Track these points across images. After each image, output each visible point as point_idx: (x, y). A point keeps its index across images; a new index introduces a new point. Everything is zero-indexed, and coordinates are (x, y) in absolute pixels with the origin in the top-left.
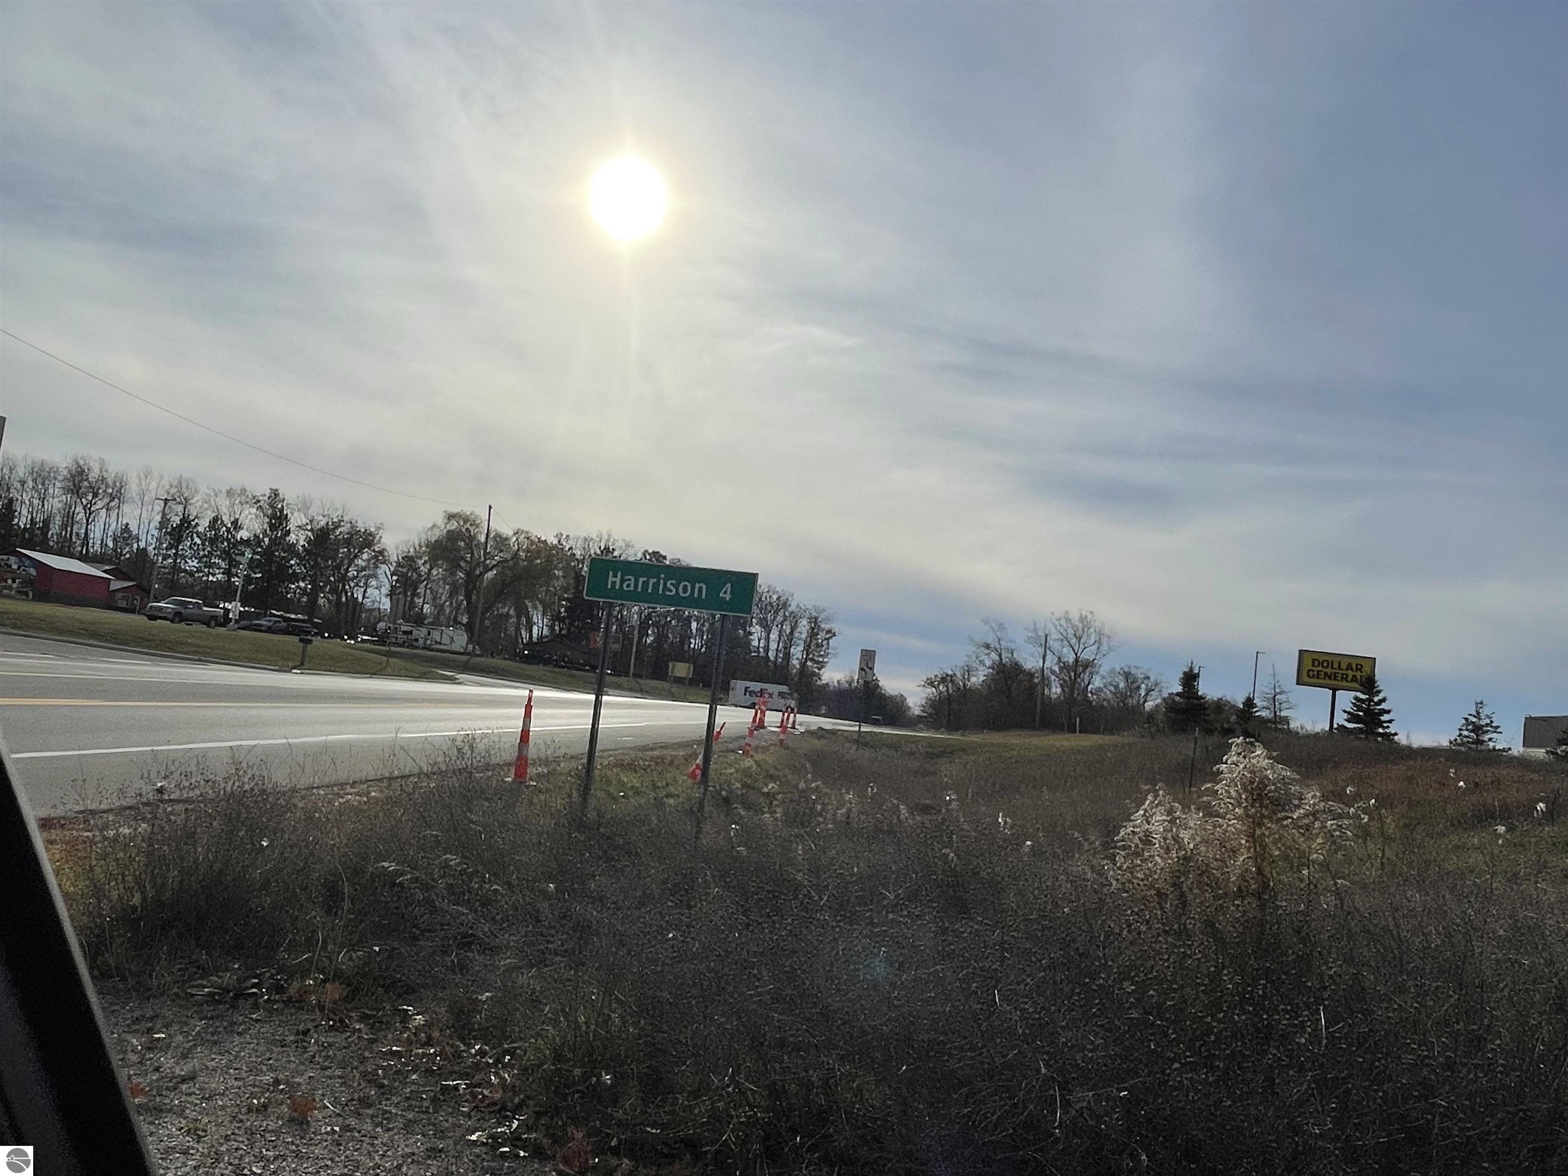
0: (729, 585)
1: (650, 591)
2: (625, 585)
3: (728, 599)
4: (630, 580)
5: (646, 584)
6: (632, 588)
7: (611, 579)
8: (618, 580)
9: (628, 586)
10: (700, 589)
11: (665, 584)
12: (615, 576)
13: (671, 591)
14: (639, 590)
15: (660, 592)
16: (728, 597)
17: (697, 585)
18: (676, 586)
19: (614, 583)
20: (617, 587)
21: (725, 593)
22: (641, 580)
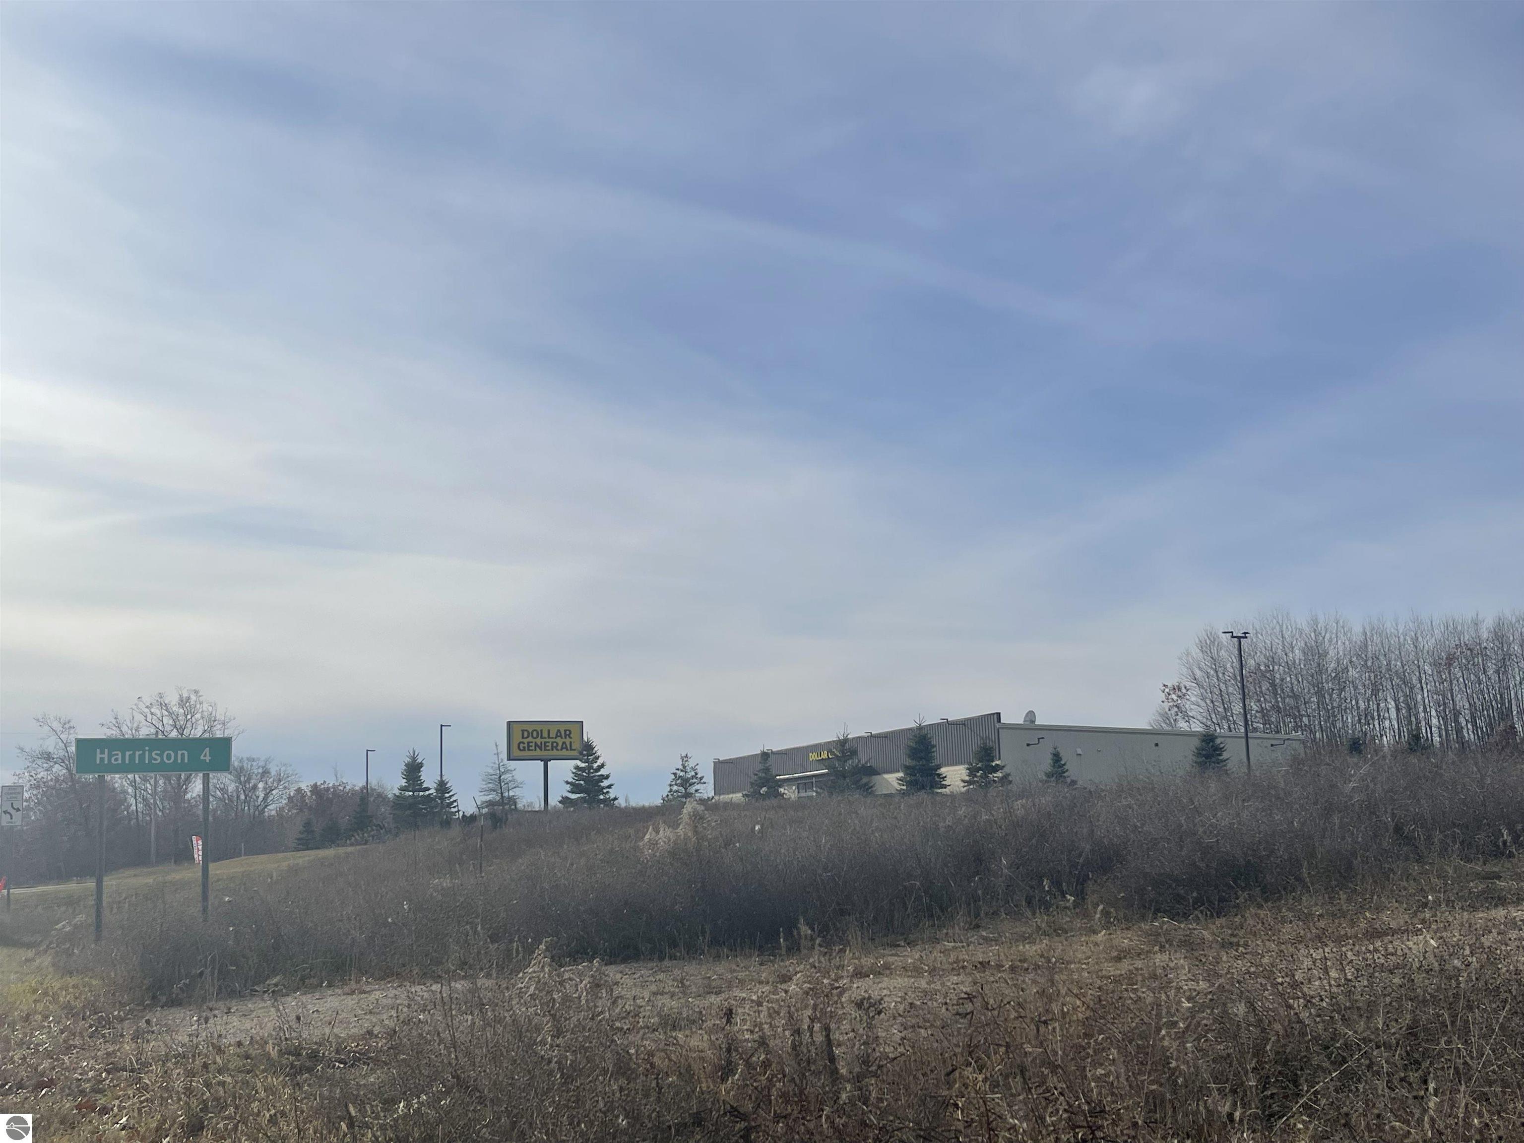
0: (207, 749)
1: (137, 762)
2: (113, 759)
3: (208, 761)
4: (117, 755)
5: (132, 757)
6: (120, 762)
7: (99, 756)
8: (106, 756)
9: (116, 760)
10: (183, 755)
11: (150, 755)
12: (102, 753)
14: (127, 762)
15: (147, 762)
16: (208, 759)
17: (180, 753)
18: (161, 755)
19: (102, 759)
20: (106, 762)
21: (205, 756)
22: (128, 753)
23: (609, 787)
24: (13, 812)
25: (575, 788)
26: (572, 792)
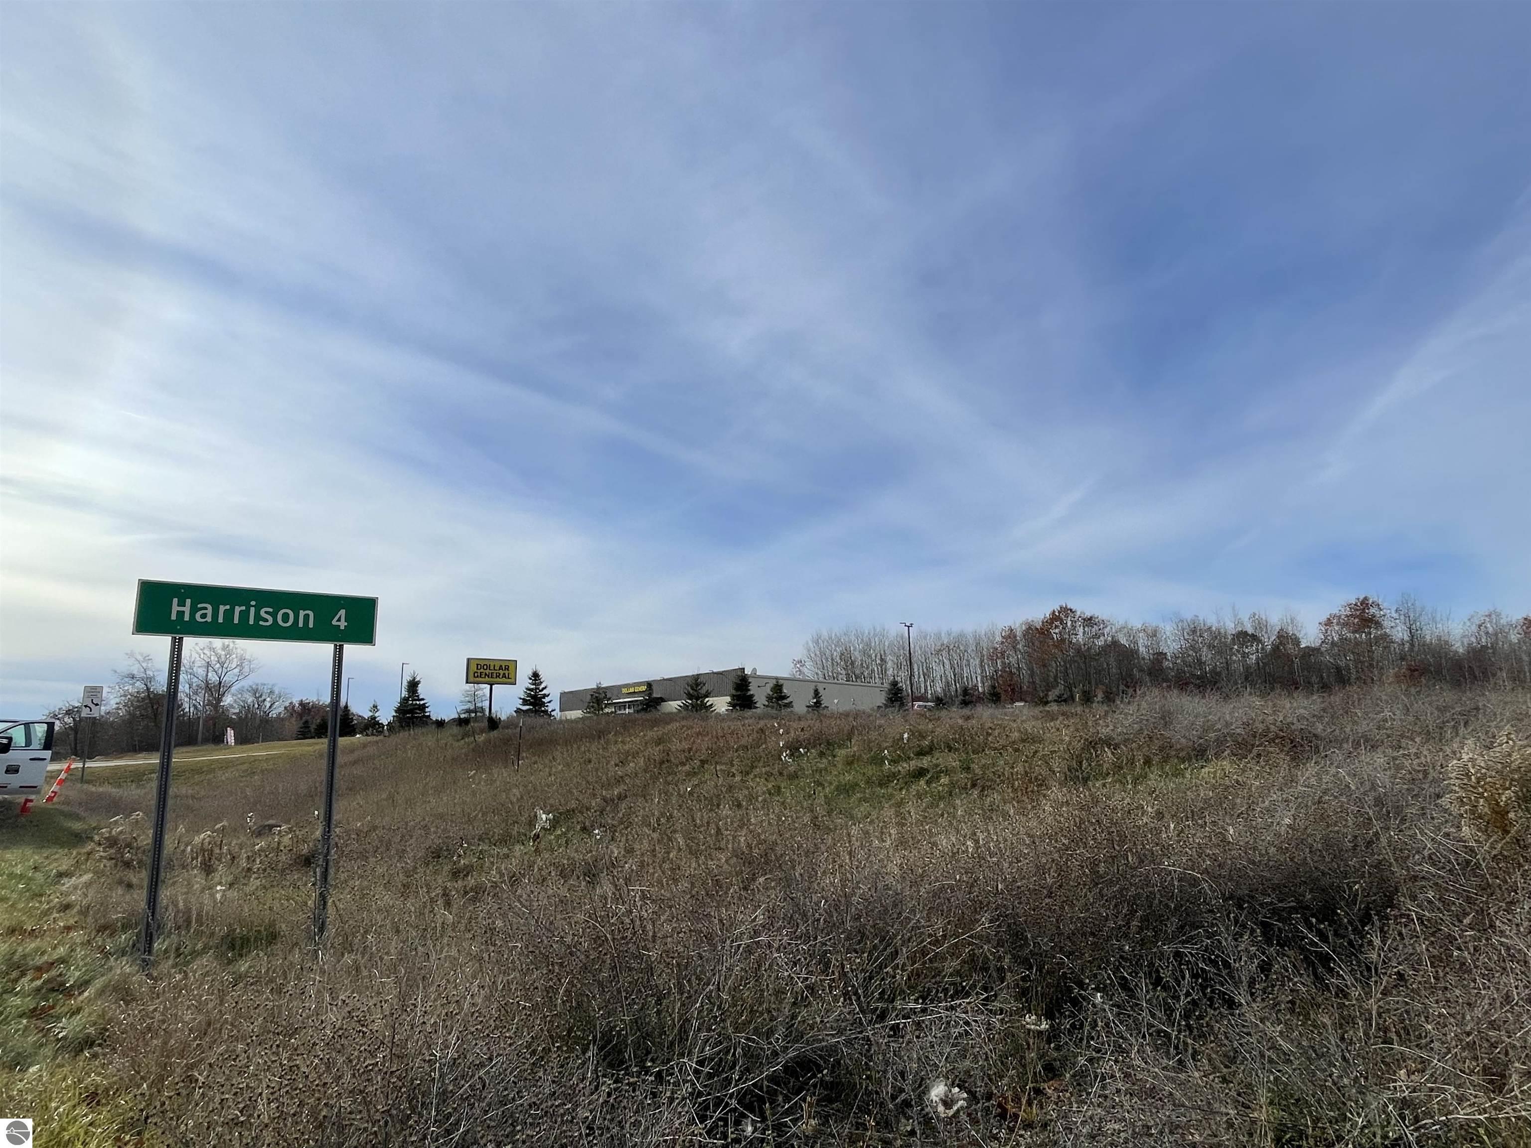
0: (342, 612)
1: (236, 621)
2: (198, 616)
3: (342, 628)
4: (206, 608)
5: (229, 614)
6: (209, 619)
7: (175, 608)
8: (187, 609)
9: (204, 616)
10: (307, 617)
11: (257, 614)
12: (182, 604)
13: (267, 621)
14: (221, 620)
15: (251, 622)
16: (343, 624)
17: (302, 613)
18: (274, 615)
19: (181, 614)
20: (187, 618)
21: (339, 620)
22: (222, 608)
23: (549, 702)
24: (92, 706)
25: (525, 702)
26: (524, 705)
